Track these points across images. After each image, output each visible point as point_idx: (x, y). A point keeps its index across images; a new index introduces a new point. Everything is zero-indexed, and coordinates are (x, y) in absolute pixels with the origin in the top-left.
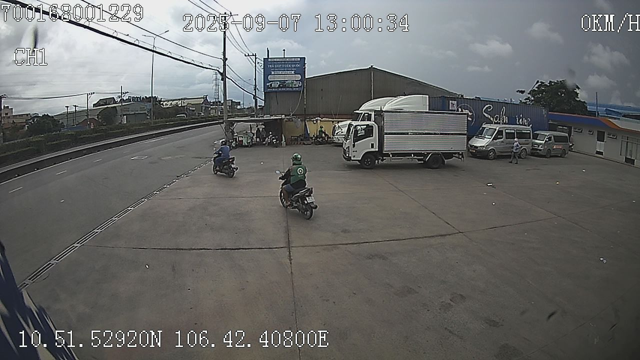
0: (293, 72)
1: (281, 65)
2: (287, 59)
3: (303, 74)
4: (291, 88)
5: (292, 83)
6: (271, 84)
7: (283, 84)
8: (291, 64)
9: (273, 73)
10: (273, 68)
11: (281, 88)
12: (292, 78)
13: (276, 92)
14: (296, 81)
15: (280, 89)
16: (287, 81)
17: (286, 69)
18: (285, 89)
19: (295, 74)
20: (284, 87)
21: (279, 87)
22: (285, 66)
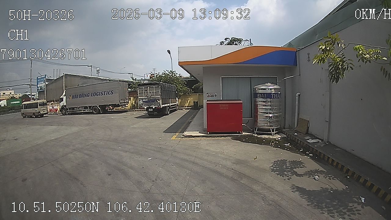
0: (43, 82)
2: (42, 77)
4: (43, 89)
8: (43, 79)
9: (39, 83)
10: (39, 81)
14: (44, 86)
18: (41, 90)
19: (44, 83)
20: (42, 89)
21: (40, 89)
22: (41, 80)
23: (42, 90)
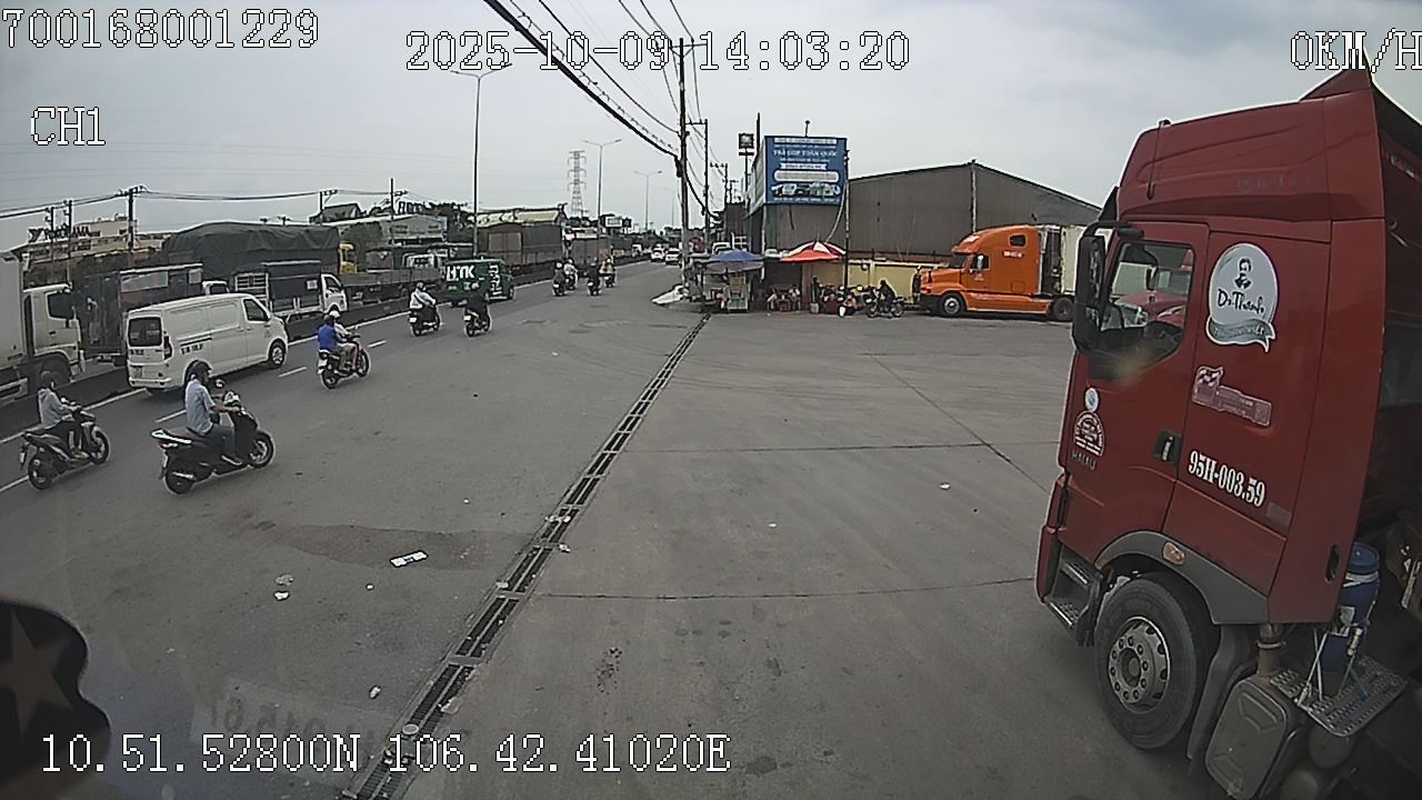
0: (823, 167)
1: (799, 152)
3: (843, 169)
4: (820, 197)
5: (823, 187)
6: (780, 190)
7: (804, 189)
8: (820, 150)
10: (786, 156)
11: (800, 196)
12: (821, 178)
13: (790, 204)
14: (830, 184)
15: (798, 199)
16: (811, 183)
17: (809, 160)
18: (806, 199)
19: (828, 170)
20: (807, 195)
21: (796, 195)
22: (809, 153)
23: (819, 200)
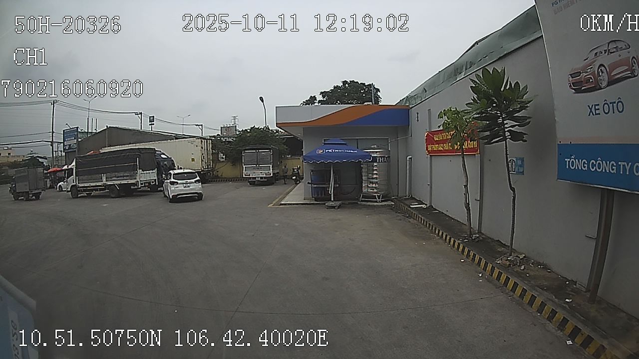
0: (74, 138)
1: (68, 135)
2: (72, 129)
5: (73, 145)
6: (66, 148)
7: (70, 147)
8: (73, 133)
9: (66, 140)
12: (73, 142)
13: (68, 152)
15: (69, 150)
17: (71, 136)
23: (72, 150)
